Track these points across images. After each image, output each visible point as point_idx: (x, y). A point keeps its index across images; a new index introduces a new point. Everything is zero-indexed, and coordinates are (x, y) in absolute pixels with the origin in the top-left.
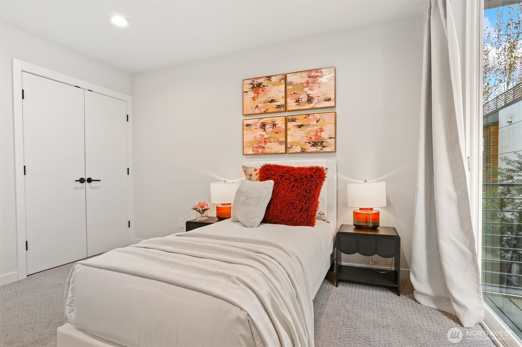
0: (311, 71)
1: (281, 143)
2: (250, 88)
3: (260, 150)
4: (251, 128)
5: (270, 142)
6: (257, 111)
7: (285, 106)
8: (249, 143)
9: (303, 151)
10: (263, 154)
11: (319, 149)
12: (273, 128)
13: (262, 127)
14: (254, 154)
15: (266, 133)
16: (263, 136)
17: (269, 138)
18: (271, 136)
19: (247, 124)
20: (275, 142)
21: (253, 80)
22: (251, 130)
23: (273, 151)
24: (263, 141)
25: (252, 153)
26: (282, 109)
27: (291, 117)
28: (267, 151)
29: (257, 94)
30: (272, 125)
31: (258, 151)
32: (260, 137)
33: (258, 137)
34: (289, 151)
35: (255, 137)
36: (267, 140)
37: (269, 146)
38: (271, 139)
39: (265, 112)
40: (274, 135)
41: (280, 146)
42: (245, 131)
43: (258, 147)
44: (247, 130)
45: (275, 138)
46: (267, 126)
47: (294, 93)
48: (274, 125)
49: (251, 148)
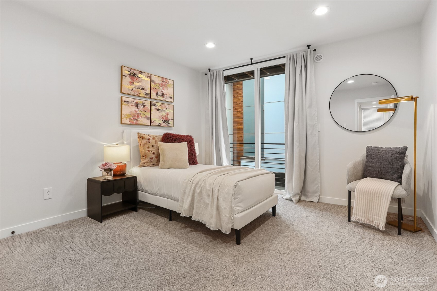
0: (163, 78)
1: (148, 118)
2: (128, 74)
3: (135, 122)
4: (128, 104)
5: (141, 117)
6: (132, 93)
7: (150, 94)
8: (127, 115)
9: (160, 125)
10: (137, 124)
11: (167, 125)
12: (143, 107)
13: (136, 105)
14: (130, 124)
15: (139, 110)
16: (136, 111)
17: (140, 114)
18: (141, 112)
19: (126, 101)
20: (144, 117)
21: (130, 69)
22: (128, 105)
23: (143, 124)
24: (137, 116)
25: (129, 123)
26: (148, 96)
27: (153, 103)
28: (139, 122)
29: (133, 81)
30: (143, 105)
31: (133, 122)
32: (135, 112)
33: (133, 112)
34: (152, 124)
35: (131, 111)
36: (139, 115)
37: (140, 119)
38: (142, 115)
39: (138, 95)
40: (143, 112)
41: (147, 120)
42: (123, 106)
43: (133, 119)
44: (125, 105)
45: (145, 114)
46: (140, 106)
47: (155, 89)
48: (144, 106)
49: (128, 119)
